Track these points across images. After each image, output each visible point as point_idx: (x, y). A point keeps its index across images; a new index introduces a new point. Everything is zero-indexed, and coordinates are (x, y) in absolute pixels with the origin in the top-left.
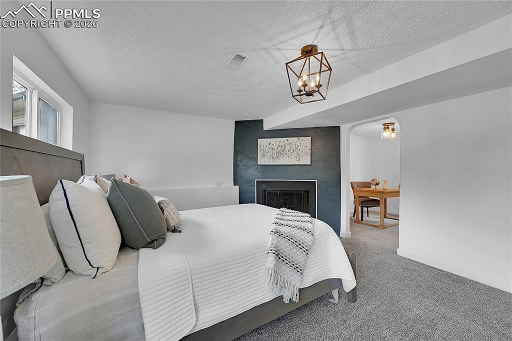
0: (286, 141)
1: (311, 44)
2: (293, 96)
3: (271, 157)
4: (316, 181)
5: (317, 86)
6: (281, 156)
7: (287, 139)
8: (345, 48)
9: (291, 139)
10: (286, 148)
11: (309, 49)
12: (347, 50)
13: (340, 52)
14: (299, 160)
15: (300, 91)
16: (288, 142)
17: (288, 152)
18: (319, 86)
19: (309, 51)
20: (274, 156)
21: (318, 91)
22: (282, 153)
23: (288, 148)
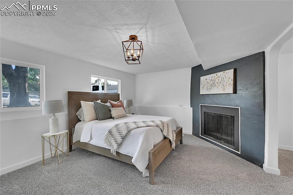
0: (216, 76)
1: (134, 35)
2: (126, 60)
3: (207, 89)
4: (239, 108)
5: (138, 57)
6: (213, 87)
7: (216, 74)
8: (148, 41)
9: (219, 74)
10: (216, 81)
11: (134, 37)
12: (149, 42)
13: (146, 42)
14: (224, 90)
15: (129, 58)
16: (217, 76)
17: (217, 84)
18: (139, 57)
19: (133, 38)
20: (209, 88)
21: (138, 60)
22: (213, 85)
23: (217, 81)
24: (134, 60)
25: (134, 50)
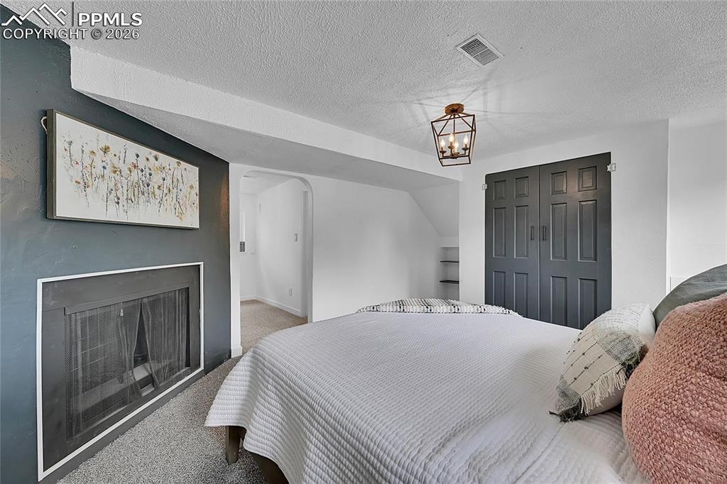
0: (152, 159)
4: (202, 263)
6: (141, 198)
7: (154, 152)
10: (154, 178)
16: (157, 164)
19: (454, 110)
23: (157, 178)
24: (453, 156)
25: (454, 133)
